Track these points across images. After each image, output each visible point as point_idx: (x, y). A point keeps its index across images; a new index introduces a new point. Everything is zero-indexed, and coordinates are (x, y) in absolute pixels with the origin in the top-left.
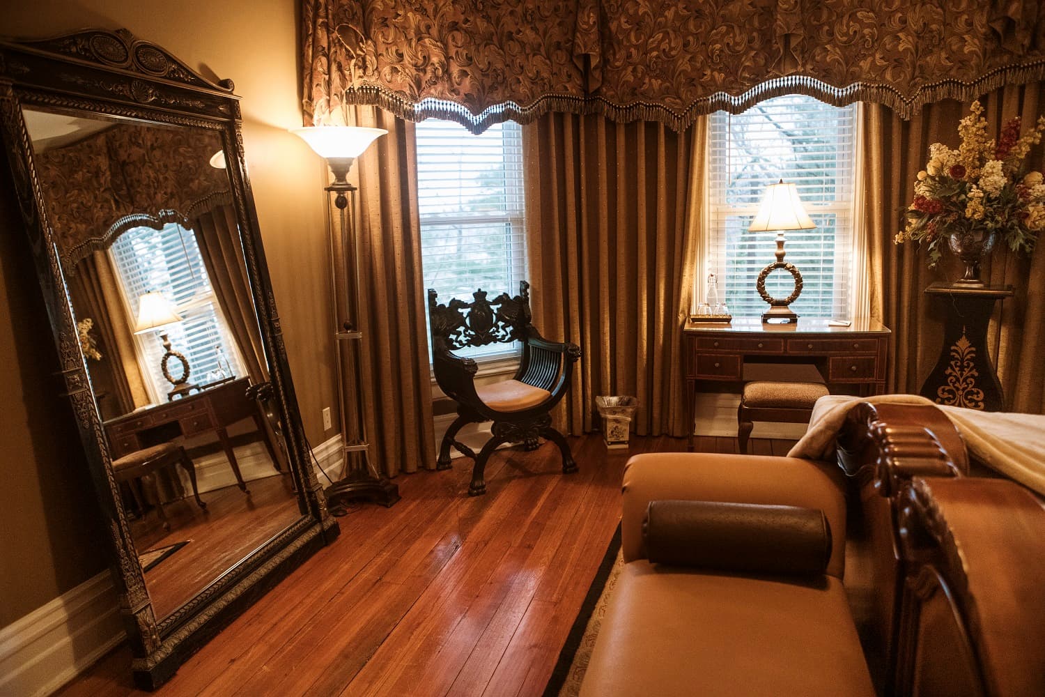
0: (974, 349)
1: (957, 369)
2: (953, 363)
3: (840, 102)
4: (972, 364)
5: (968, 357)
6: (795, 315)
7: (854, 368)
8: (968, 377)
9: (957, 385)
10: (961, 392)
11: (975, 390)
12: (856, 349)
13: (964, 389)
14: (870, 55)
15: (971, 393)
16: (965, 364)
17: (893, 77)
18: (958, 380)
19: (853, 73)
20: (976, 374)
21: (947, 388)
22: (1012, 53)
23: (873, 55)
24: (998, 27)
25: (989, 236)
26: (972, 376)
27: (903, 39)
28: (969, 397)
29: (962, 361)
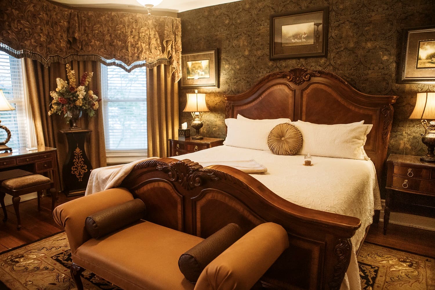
0: (81, 151)
1: (77, 159)
2: (75, 157)
3: (18, 57)
4: (82, 157)
5: (80, 154)
6: (11, 148)
7: (45, 165)
8: (81, 161)
9: (78, 165)
10: (79, 167)
11: (84, 165)
12: (45, 158)
13: (80, 166)
14: (29, 40)
15: (83, 167)
16: (79, 157)
17: (40, 50)
18: (78, 163)
19: (22, 45)
20: (83, 160)
21: (75, 167)
22: (75, 49)
23: (31, 40)
24: (71, 40)
25: (80, 112)
26: (82, 161)
27: (42, 36)
28: (82, 168)
29: (78, 156)
